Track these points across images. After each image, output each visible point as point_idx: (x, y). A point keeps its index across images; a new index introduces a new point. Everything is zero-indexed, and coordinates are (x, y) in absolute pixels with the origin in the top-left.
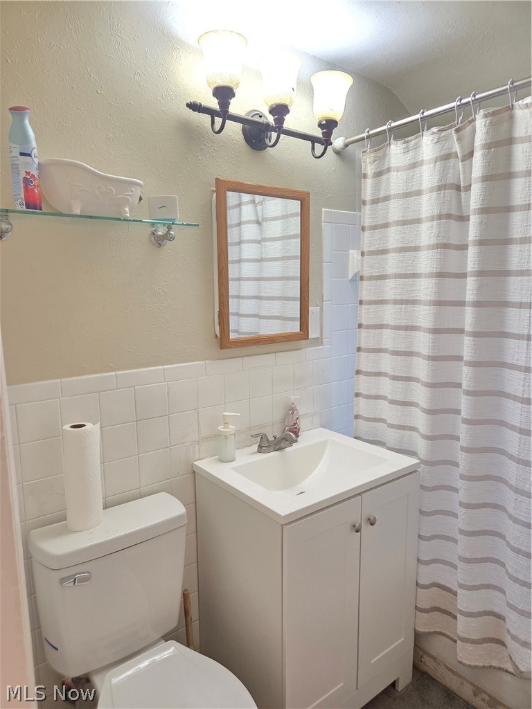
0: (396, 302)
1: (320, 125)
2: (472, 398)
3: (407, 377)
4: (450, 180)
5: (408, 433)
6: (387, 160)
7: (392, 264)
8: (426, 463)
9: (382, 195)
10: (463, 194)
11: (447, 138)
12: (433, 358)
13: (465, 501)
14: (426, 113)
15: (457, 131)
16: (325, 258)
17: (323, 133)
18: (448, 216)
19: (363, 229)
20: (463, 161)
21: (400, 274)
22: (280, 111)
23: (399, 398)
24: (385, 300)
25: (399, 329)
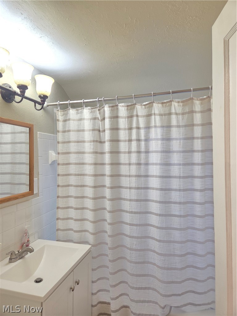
0: (76, 175)
1: (40, 97)
2: (111, 214)
3: (82, 208)
4: (97, 128)
5: (83, 233)
6: (68, 116)
7: (73, 158)
8: (93, 246)
9: (67, 129)
10: (101, 133)
11: (94, 112)
12: (94, 199)
13: (112, 259)
14: (85, 101)
15: (99, 110)
16: (39, 155)
17: (41, 100)
18: (97, 141)
19: (58, 142)
20: (101, 121)
21: (77, 163)
22: (23, 88)
23: (79, 218)
24: (70, 174)
25: (78, 187)
